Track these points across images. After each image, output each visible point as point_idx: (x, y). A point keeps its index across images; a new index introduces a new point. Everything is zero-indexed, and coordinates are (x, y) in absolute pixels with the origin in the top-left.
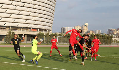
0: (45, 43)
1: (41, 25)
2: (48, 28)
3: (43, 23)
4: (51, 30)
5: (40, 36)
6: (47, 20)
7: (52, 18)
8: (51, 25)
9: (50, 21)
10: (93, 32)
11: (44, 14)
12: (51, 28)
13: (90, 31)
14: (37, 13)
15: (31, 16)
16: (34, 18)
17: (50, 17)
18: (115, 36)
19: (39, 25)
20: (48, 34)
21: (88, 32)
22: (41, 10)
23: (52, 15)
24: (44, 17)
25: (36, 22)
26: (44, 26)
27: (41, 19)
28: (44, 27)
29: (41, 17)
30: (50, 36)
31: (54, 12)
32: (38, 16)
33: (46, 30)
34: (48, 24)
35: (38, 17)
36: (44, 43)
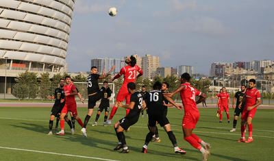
0: (39, 98)
1: (36, 53)
2: (55, 60)
3: (41, 48)
4: (62, 66)
5: (27, 81)
6: (51, 41)
7: (66, 36)
8: (62, 53)
9: (61, 43)
10: (173, 71)
11: (43, 25)
12: (61, 62)
13: (166, 69)
14: (27, 22)
15: (11, 30)
16: (18, 35)
17: (59, 34)
18: (229, 82)
19: (33, 52)
20: (46, 76)
21: (161, 70)
22: (36, 14)
23: (66, 27)
24: (46, 34)
25: (24, 46)
26: (45, 56)
27: (37, 38)
28: (44, 59)
29: (36, 34)
30: (51, 80)
31: (70, 21)
32: (30, 30)
33: (49, 66)
34: (54, 50)
35: (28, 32)
36: (37, 98)
